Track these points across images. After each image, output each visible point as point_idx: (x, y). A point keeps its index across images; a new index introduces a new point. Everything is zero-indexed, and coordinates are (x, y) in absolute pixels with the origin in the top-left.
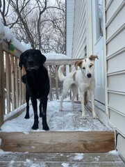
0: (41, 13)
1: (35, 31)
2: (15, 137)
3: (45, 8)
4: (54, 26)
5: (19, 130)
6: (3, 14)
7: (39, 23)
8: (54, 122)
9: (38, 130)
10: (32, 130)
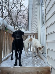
0: (18, 12)
1: (15, 20)
2: (7, 69)
3: (20, 11)
4: (24, 18)
5: (8, 66)
6: (2, 12)
7: (17, 16)
8: (24, 62)
9: (17, 66)
10: (14, 66)
